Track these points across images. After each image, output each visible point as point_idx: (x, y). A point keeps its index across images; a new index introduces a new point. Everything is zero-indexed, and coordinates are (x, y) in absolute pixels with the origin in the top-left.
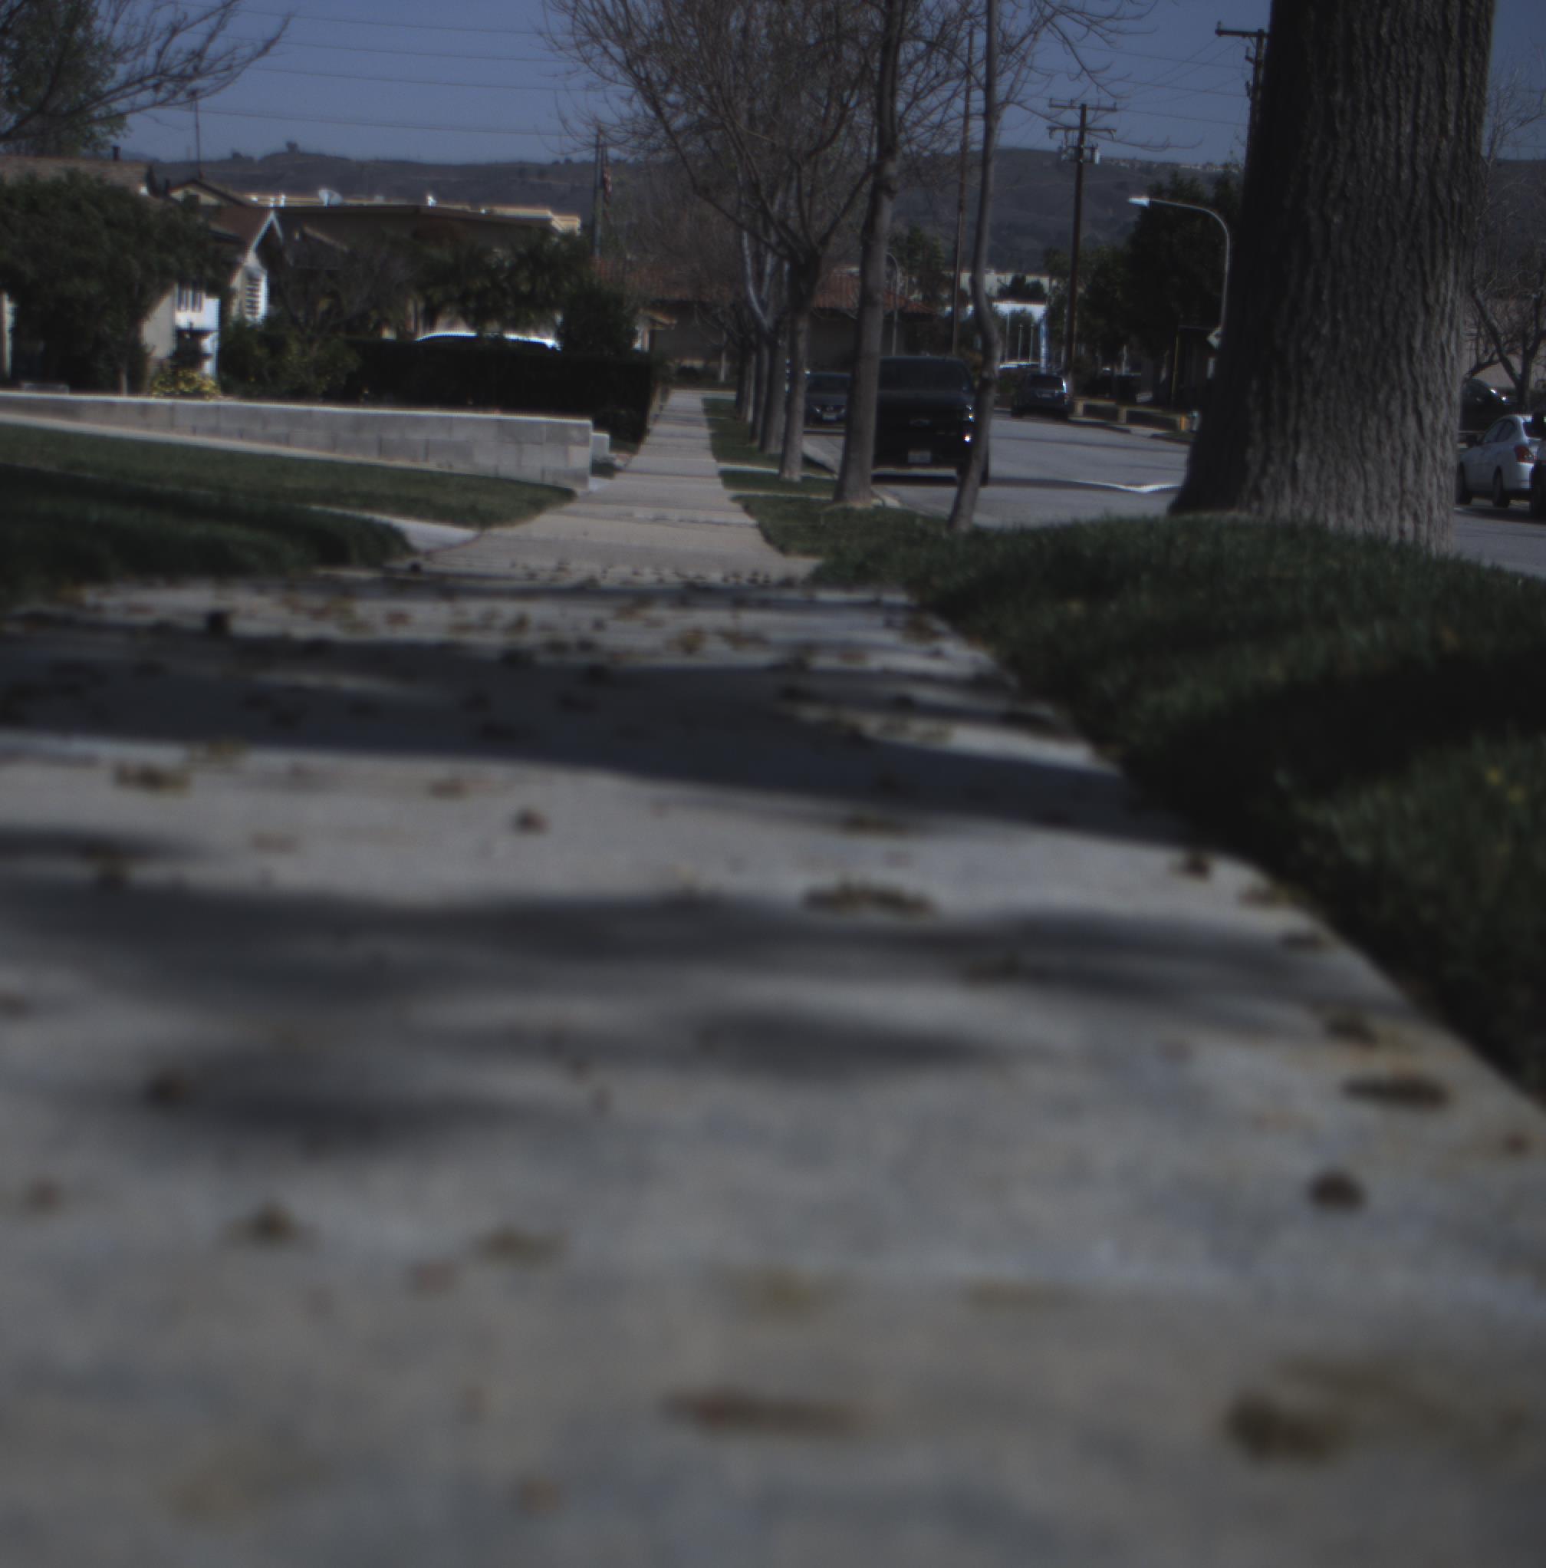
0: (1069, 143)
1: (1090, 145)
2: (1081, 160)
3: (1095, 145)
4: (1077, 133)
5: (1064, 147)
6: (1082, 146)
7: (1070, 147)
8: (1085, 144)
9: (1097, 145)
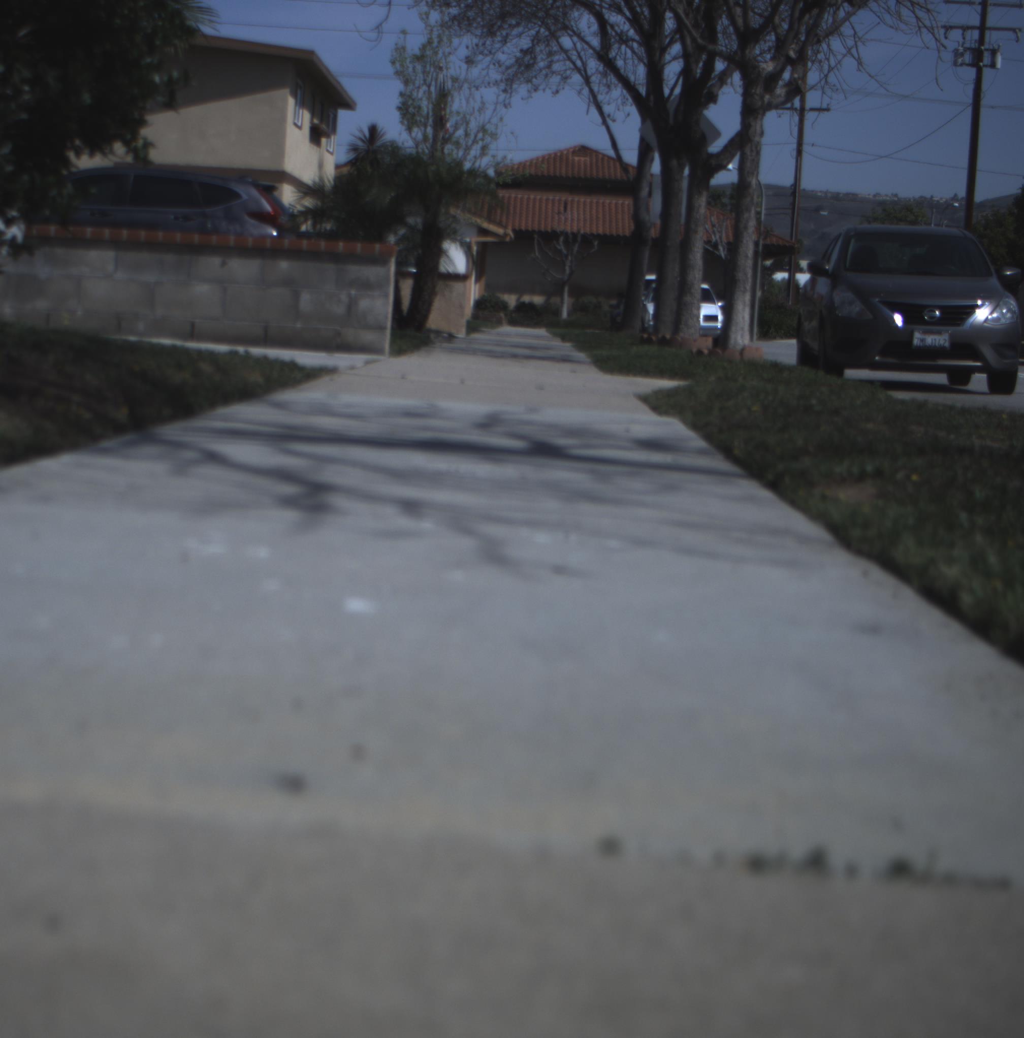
0: (967, 45)
1: (991, 47)
2: (981, 64)
3: (996, 47)
4: (976, 34)
5: (961, 49)
6: (983, 48)
7: (969, 49)
8: (986, 46)
9: (999, 46)
